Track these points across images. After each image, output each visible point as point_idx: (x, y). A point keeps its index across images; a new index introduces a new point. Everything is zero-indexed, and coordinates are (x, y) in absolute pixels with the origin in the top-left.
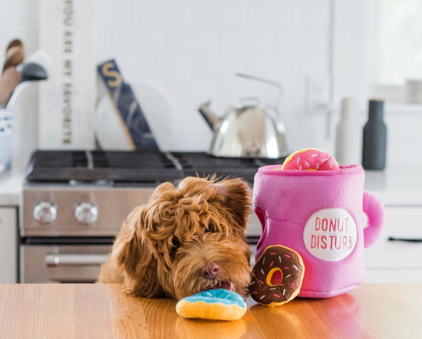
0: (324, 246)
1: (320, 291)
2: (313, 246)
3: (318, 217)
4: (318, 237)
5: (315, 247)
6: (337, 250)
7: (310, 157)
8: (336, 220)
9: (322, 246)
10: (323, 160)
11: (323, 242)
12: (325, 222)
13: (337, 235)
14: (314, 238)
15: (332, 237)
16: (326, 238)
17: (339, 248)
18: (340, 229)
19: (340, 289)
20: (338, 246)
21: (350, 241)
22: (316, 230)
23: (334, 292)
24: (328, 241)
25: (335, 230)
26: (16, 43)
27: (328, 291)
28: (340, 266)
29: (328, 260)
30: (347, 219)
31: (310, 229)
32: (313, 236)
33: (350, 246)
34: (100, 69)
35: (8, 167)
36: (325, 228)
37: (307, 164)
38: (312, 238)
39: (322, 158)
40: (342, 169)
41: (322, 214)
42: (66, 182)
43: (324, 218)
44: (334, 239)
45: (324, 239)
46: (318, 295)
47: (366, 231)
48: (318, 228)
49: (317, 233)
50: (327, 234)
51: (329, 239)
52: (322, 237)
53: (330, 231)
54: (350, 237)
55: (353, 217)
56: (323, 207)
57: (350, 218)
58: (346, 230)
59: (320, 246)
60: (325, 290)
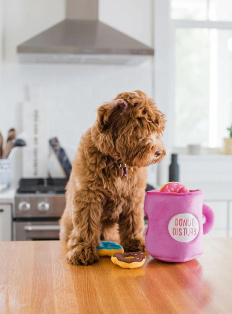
0: (180, 234)
1: (179, 259)
2: (174, 234)
3: (177, 218)
4: (177, 229)
5: (175, 235)
6: (188, 236)
7: (174, 185)
8: (187, 220)
9: (179, 234)
10: (181, 187)
11: (180, 232)
12: (181, 221)
13: (187, 228)
14: (175, 230)
15: (185, 229)
16: (181, 230)
17: (189, 235)
18: (189, 224)
19: (190, 257)
20: (188, 234)
21: (195, 231)
22: (176, 225)
23: (187, 259)
24: (183, 231)
25: (186, 225)
26: (12, 130)
27: (183, 259)
28: (190, 245)
29: (183, 242)
30: (193, 219)
31: (172, 225)
32: (174, 229)
33: (195, 234)
34: (50, 142)
35: (9, 186)
36: (181, 224)
37: (172, 189)
38: (174, 230)
39: (180, 186)
40: (191, 192)
41: (179, 216)
42: (34, 192)
43: (180, 218)
44: (186, 230)
45: (180, 230)
46: (178, 261)
47: (204, 225)
48: (177, 224)
49: (176, 227)
50: (182, 227)
51: (183, 230)
52: (180, 229)
53: (184, 225)
54: (195, 229)
55: (197, 218)
56: (180, 213)
57: (195, 219)
58: (192, 225)
59: (178, 233)
60: (181, 258)
